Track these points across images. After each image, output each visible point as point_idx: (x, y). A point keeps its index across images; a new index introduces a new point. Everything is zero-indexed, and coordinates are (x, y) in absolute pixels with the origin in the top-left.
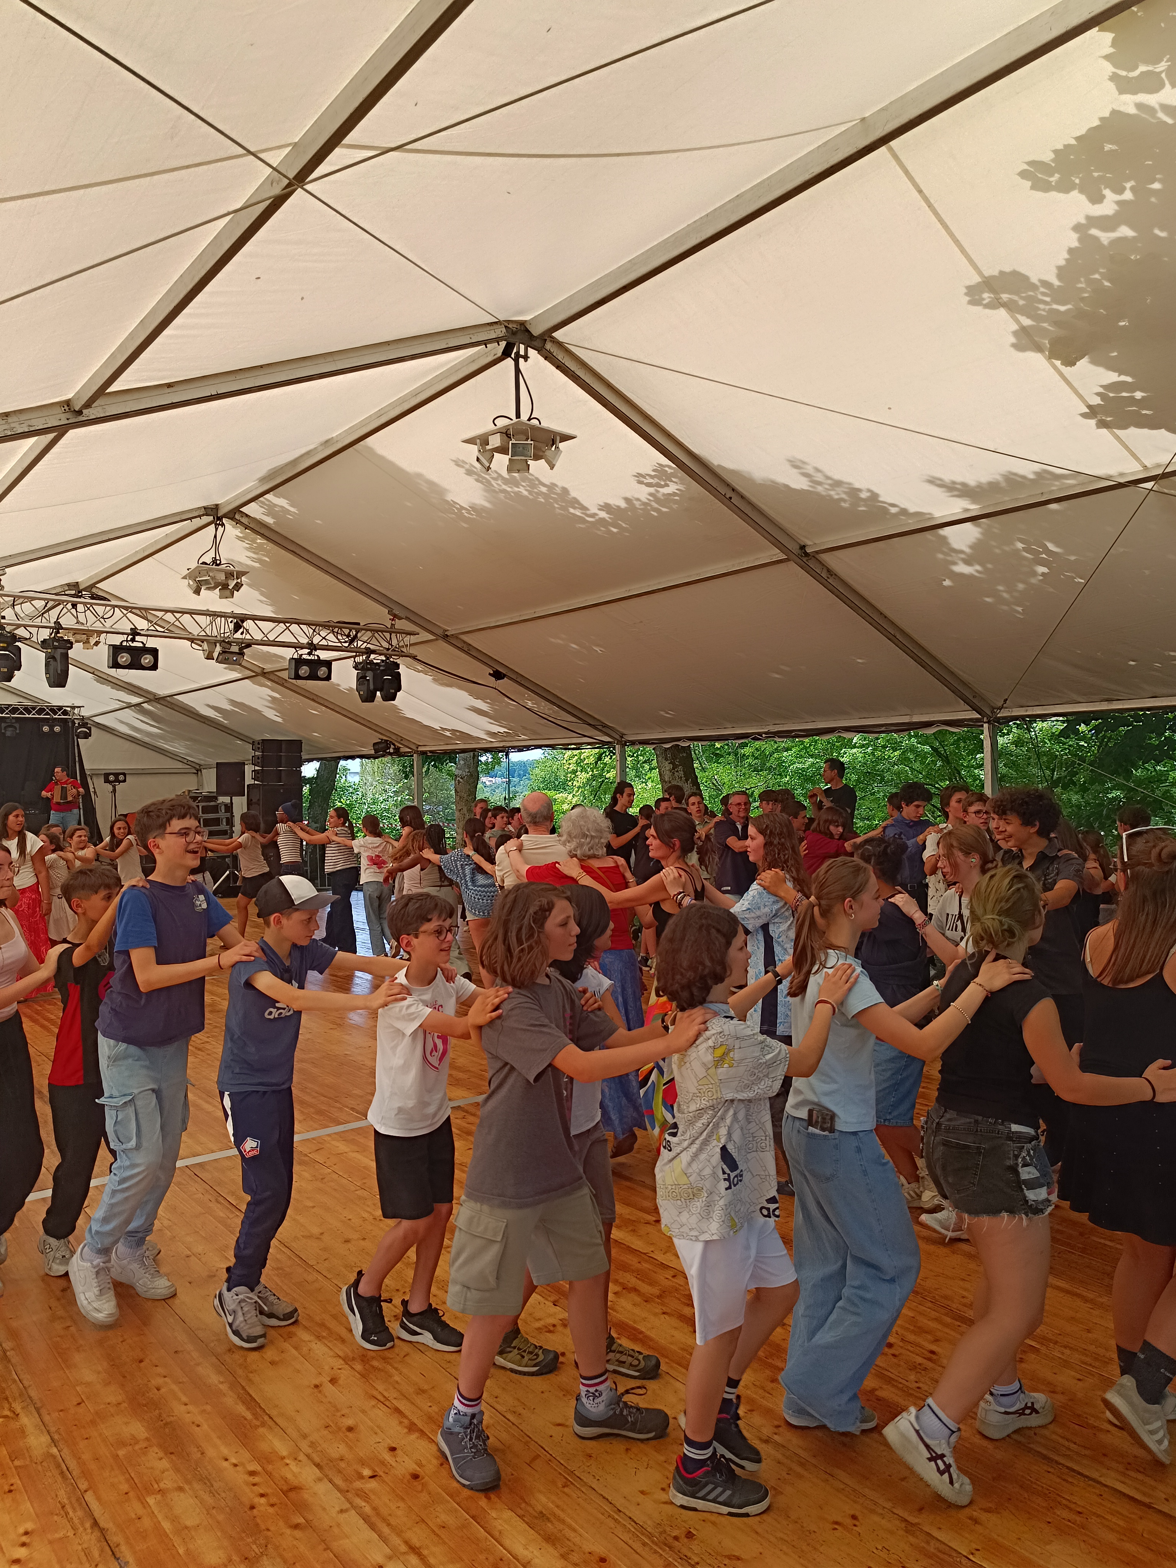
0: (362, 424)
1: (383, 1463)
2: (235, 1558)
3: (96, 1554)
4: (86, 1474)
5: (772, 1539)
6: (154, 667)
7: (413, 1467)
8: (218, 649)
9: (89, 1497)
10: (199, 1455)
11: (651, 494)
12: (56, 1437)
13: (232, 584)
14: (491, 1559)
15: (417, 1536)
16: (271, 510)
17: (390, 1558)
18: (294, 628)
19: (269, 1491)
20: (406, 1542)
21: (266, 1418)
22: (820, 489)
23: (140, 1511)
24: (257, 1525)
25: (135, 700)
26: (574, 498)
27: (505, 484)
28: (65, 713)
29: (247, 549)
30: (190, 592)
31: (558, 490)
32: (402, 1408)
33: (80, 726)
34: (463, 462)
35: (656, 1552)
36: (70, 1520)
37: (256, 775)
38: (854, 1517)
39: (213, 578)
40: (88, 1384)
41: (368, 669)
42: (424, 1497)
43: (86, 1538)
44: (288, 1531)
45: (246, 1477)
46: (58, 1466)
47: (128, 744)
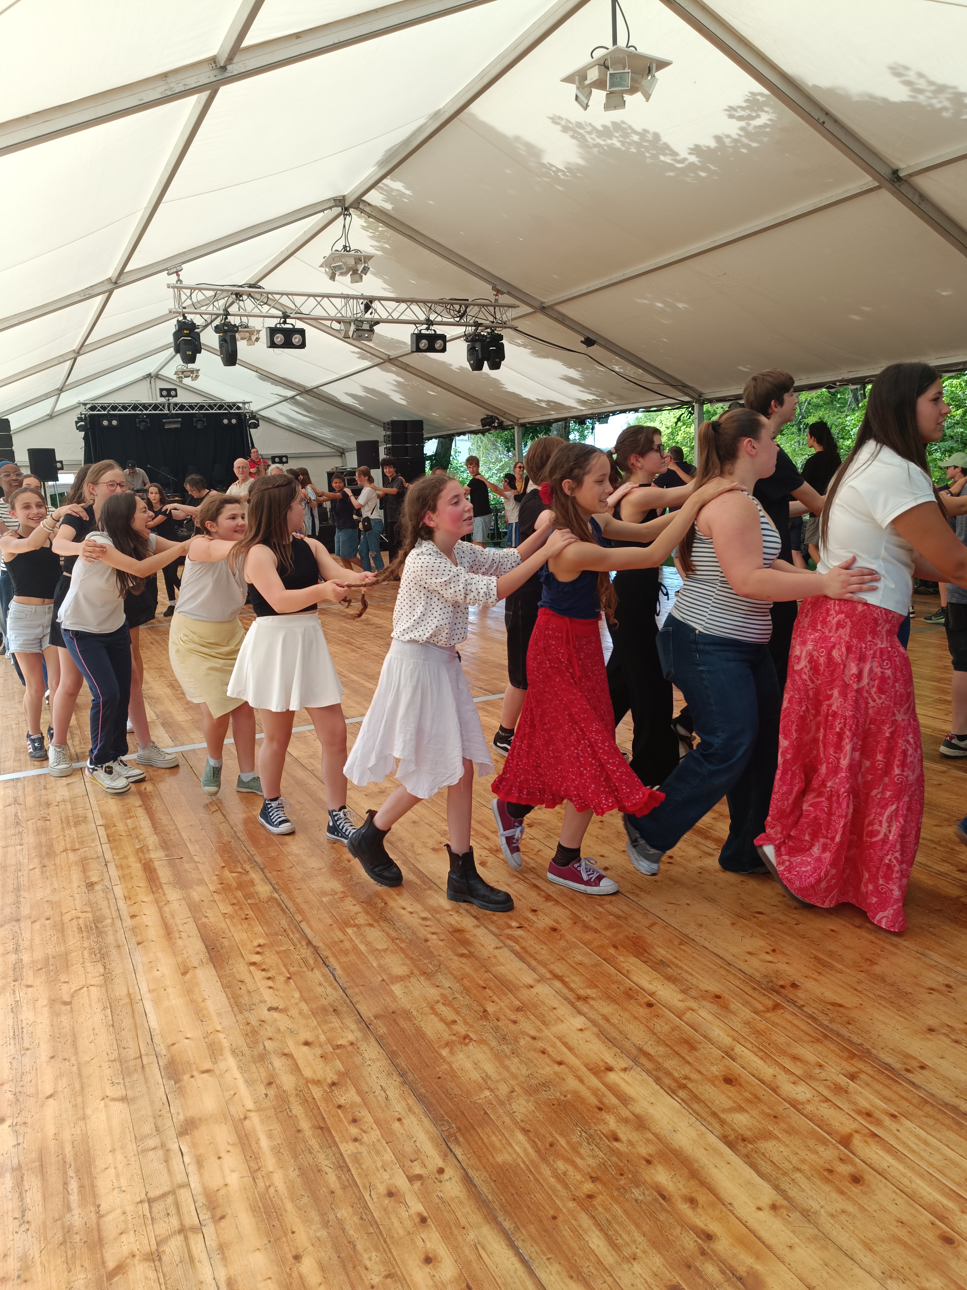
0: (467, 89)
1: (527, 919)
2: (415, 972)
3: (311, 962)
4: (300, 911)
5: (871, 995)
6: (303, 345)
7: (552, 923)
8: (353, 327)
9: (303, 925)
10: (383, 904)
11: (742, 129)
12: (276, 887)
13: (360, 267)
14: (622, 988)
15: (559, 968)
16: (390, 196)
17: (539, 981)
18: (414, 307)
19: (438, 931)
20: (551, 972)
21: (432, 884)
22: (921, 98)
23: (342, 937)
24: (431, 952)
25: (290, 393)
26: (665, 144)
27: (599, 137)
28: (239, 408)
29: (370, 237)
30: (327, 278)
31: (650, 137)
32: (539, 885)
33: (251, 418)
34: (560, 118)
35: (764, 995)
36: (291, 940)
37: (388, 451)
38: (948, 986)
39: (345, 263)
40: (296, 855)
41: (477, 341)
42: (563, 943)
43: (303, 951)
44: (456, 958)
45: (420, 920)
46: (279, 905)
47: (287, 433)
